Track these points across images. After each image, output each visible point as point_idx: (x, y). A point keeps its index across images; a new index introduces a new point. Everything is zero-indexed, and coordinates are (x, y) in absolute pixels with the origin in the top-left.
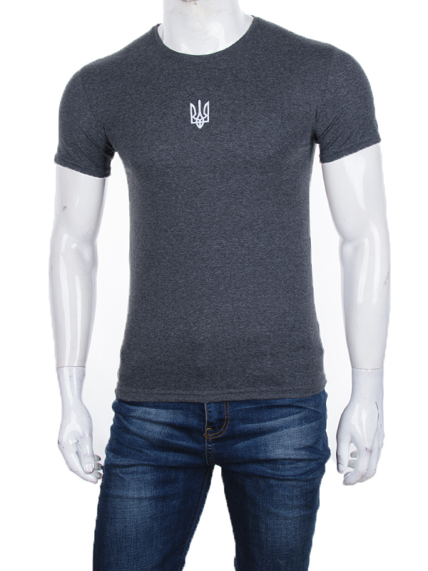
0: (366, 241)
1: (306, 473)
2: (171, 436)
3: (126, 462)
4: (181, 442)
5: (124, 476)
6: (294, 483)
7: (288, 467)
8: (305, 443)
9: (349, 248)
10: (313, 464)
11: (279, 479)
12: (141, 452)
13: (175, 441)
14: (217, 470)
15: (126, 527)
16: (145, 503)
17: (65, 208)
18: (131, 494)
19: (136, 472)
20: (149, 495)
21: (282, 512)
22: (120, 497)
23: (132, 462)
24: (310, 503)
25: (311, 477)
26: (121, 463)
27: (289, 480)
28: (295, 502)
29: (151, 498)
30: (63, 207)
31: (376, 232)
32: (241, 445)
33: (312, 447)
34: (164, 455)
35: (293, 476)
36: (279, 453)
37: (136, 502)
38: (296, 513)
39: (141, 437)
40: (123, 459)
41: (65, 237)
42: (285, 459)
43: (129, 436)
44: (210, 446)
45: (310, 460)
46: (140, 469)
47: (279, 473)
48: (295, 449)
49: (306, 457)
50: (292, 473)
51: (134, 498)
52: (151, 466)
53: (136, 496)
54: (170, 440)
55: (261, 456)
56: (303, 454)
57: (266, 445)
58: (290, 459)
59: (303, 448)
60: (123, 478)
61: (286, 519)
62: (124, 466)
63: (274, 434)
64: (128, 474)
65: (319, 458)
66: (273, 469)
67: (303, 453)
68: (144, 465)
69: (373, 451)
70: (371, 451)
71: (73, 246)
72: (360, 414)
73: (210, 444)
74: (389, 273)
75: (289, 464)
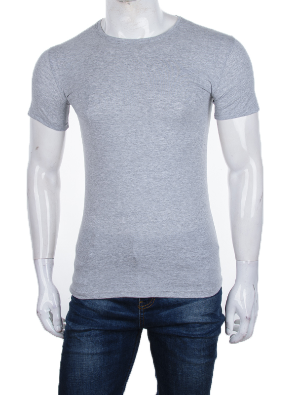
0: (247, 171)
1: (210, 332)
2: (113, 308)
3: (82, 328)
4: (121, 313)
5: (81, 339)
6: (201, 340)
7: (197, 329)
8: (208, 311)
9: (235, 176)
10: (214, 326)
11: (191, 338)
12: (93, 320)
13: (117, 312)
15: (83, 374)
16: (97, 357)
17: (37, 148)
18: (86, 351)
19: (90, 336)
20: (99, 351)
21: (193, 360)
22: (79, 353)
23: (86, 328)
24: (211, 354)
25: (212, 335)
26: (79, 329)
27: (198, 338)
28: (202, 353)
29: (100, 354)
30: (35, 148)
31: (253, 165)
32: (164, 313)
33: (213, 314)
34: (109, 322)
35: (201, 335)
36: (191, 319)
37: (90, 356)
38: (203, 361)
39: (93, 310)
40: (80, 326)
41: (37, 168)
42: (195, 323)
43: (84, 310)
44: (142, 314)
45: (212, 323)
46: (92, 333)
47: (190, 333)
48: (202, 316)
49: (209, 321)
50: (199, 333)
51: (88, 354)
52: (100, 330)
53: (90, 352)
54: (113, 311)
55: (179, 321)
56: (207, 319)
57: (181, 313)
58: (198, 323)
59: (207, 315)
60: (80, 340)
61: (196, 365)
62: (80, 331)
63: (188, 305)
64: (83, 337)
65: (218, 322)
66: (186, 331)
67: (207, 318)
68: (95, 330)
69: (251, 319)
70: (250, 319)
71: (44, 174)
72: (242, 293)
73: (142, 313)
74: (263, 193)
75: (198, 326)
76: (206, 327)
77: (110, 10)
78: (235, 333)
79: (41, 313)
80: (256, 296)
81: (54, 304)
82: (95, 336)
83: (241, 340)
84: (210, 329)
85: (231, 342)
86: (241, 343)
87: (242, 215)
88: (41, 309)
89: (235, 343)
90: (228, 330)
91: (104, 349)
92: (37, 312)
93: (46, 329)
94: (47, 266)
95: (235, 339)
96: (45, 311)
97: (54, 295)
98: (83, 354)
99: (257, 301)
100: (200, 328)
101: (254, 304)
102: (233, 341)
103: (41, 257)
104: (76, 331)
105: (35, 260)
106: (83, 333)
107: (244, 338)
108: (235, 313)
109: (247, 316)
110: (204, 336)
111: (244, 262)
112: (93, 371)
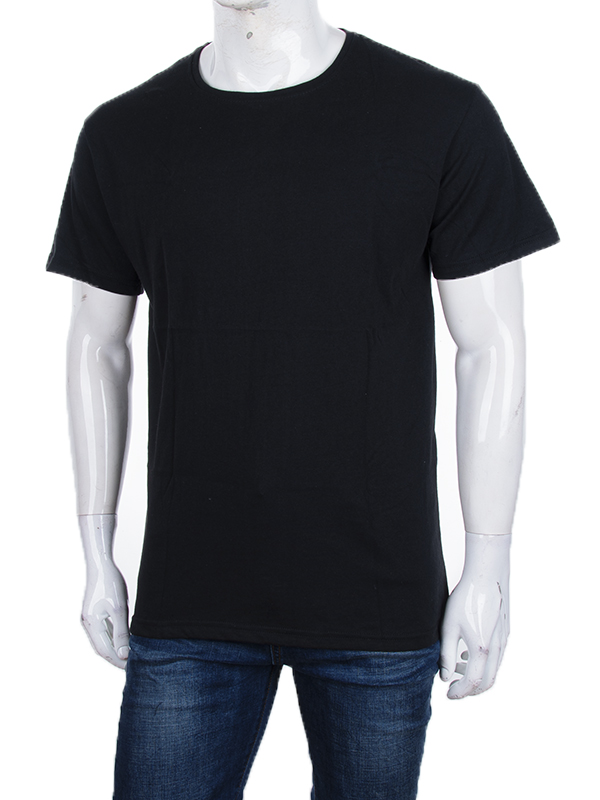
78: (459, 676)
79: (89, 620)
80: (504, 603)
81: (116, 605)
82: (185, 673)
83: (471, 693)
84: (414, 669)
85: (450, 695)
88: (89, 612)
89: (458, 698)
91: (202, 700)
92: (83, 619)
93: (99, 653)
94: (102, 530)
95: (458, 690)
96: (98, 617)
99: (506, 616)
100: (393, 667)
101: (500, 616)
102: (453, 694)
103: (91, 513)
104: (148, 663)
105: (81, 516)
106: (160, 668)
108: (460, 638)
109: (484, 646)
110: (401, 682)
111: (481, 536)
112: (180, 742)
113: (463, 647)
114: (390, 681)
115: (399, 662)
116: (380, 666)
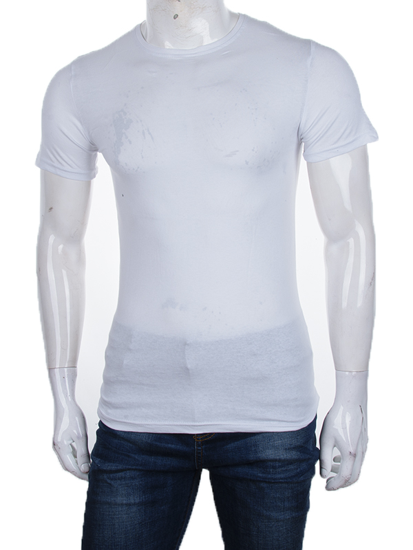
0: (351, 241)
1: (298, 475)
2: (159, 439)
3: (113, 467)
4: (170, 445)
5: (112, 482)
6: (285, 485)
7: (280, 470)
8: (295, 442)
9: (334, 249)
10: (304, 466)
11: (269, 482)
12: (129, 456)
13: (163, 446)
14: (205, 474)
15: (115, 534)
16: (134, 509)
17: (51, 209)
18: (119, 500)
19: (125, 478)
20: (137, 501)
21: (274, 514)
22: (108, 503)
23: (120, 467)
24: (301, 505)
25: (302, 478)
26: (109, 468)
27: (282, 483)
28: (287, 504)
29: (140, 504)
30: (48, 209)
31: (361, 232)
32: (231, 446)
33: (302, 447)
34: (152, 459)
35: (285, 478)
36: (269, 454)
37: (125, 508)
38: (287, 515)
39: (129, 442)
40: (111, 464)
41: (52, 239)
42: (275, 460)
43: (116, 442)
44: (200, 448)
45: (299, 461)
46: (128, 474)
47: (270, 476)
48: (286, 449)
49: (296, 457)
50: (282, 476)
51: (122, 504)
52: (140, 470)
53: (124, 502)
54: (158, 444)
55: (252, 457)
56: (293, 455)
57: (256, 446)
58: (280, 460)
59: (294, 448)
60: (110, 484)
61: (278, 521)
62: (111, 472)
64: (116, 479)
65: (309, 459)
66: (263, 473)
67: (294, 453)
68: (133, 469)
69: (357, 456)
70: (355, 456)
71: (61, 247)
72: (344, 417)
73: (199, 446)
74: (374, 274)
75: (280, 467)
76: (292, 467)
77: (153, 9)
78: (334, 474)
79: (59, 445)
80: (364, 421)
81: (78, 433)
82: (133, 478)
83: (343, 486)
84: (298, 471)
85: (328, 488)
86: (341, 490)
87: (344, 304)
88: (59, 439)
89: (334, 489)
90: (323, 470)
91: (145, 498)
92: (54, 444)
93: (66, 469)
94: (66, 379)
95: (334, 483)
96: (65, 443)
97: (78, 420)
98: (116, 504)
99: (366, 430)
100: (283, 469)
101: (361, 432)
102: (330, 487)
103: (57, 366)
104: (105, 472)
105: (50, 369)
106: (114, 475)
107: (347, 483)
108: (335, 446)
109: (352, 451)
110: (289, 480)
111: (347, 373)
112: (129, 528)
113: (337, 453)
114: (282, 479)
115: (288, 464)
116: (274, 467)
